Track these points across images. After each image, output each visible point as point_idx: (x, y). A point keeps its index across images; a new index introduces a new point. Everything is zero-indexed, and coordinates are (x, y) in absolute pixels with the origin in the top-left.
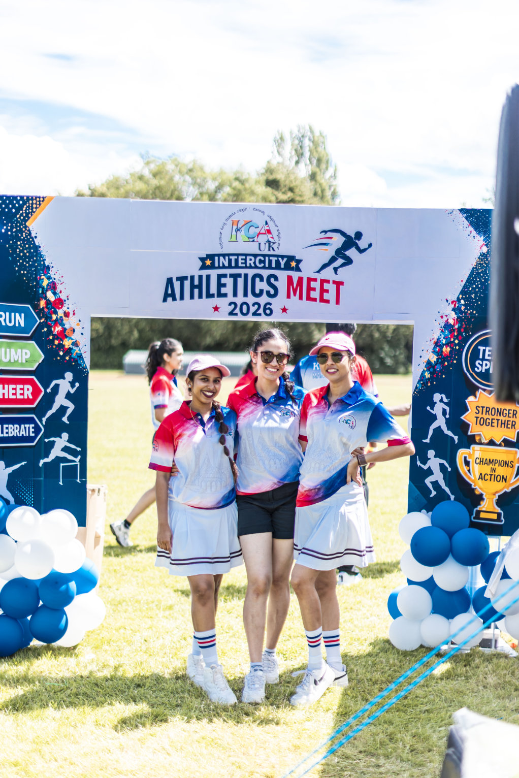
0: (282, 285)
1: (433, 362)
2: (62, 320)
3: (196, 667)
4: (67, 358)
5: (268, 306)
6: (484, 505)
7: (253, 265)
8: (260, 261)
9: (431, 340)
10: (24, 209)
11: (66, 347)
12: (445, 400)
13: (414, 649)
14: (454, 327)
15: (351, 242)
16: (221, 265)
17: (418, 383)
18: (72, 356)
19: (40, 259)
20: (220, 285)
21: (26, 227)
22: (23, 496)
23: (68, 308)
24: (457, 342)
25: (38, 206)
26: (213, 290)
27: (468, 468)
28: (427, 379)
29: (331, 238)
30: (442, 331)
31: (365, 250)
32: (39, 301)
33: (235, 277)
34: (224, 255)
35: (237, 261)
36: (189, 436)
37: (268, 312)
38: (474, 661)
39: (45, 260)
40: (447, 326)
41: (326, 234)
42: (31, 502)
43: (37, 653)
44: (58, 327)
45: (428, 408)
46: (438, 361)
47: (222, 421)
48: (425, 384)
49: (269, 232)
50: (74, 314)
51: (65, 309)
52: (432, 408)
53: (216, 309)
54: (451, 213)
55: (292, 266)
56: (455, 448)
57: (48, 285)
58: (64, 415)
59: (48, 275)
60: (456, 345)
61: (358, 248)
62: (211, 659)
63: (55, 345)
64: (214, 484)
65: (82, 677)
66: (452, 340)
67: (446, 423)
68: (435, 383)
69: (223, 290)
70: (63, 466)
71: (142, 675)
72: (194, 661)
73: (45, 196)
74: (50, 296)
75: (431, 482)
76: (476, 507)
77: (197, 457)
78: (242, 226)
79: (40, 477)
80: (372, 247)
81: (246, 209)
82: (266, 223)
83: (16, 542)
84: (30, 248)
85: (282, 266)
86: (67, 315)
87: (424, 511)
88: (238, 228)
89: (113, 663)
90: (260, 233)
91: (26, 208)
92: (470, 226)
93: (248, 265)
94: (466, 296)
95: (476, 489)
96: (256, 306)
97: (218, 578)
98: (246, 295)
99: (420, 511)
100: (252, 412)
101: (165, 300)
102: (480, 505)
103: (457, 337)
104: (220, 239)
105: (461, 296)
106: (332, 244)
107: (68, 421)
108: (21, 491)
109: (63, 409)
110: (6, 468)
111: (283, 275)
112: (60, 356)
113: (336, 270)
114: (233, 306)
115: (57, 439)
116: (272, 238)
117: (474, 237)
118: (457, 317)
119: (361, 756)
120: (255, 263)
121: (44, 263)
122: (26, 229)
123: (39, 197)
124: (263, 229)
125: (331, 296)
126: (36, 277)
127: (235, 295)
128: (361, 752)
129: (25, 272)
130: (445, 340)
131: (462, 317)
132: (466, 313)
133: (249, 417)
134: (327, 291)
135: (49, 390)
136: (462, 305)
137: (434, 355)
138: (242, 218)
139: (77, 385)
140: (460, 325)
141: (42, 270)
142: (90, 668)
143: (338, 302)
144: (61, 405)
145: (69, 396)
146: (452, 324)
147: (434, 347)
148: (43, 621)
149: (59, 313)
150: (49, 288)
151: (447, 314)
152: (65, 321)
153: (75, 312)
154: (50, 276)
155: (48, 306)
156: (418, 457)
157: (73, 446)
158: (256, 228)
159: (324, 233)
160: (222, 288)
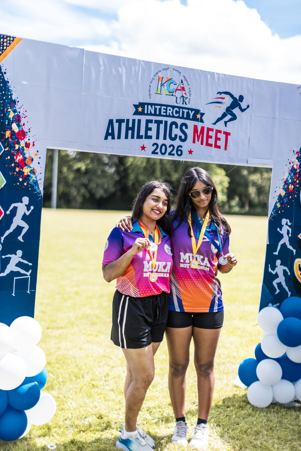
0: (190, 132)
1: (283, 196)
2: (23, 150)
4: (25, 184)
5: (180, 148)
7: (171, 115)
8: (177, 112)
9: (282, 180)
11: (25, 174)
12: (289, 224)
14: (297, 171)
15: (236, 102)
16: (149, 112)
17: (272, 211)
18: (29, 182)
19: (8, 93)
20: (148, 129)
23: (29, 140)
24: (298, 181)
25: (8, 45)
26: (142, 132)
28: (278, 208)
29: (224, 98)
30: (290, 173)
31: (245, 110)
32: (5, 131)
33: (159, 123)
34: (152, 105)
35: (160, 109)
37: (179, 153)
39: (12, 94)
40: (293, 170)
41: (220, 95)
44: (19, 156)
45: (278, 229)
46: (286, 195)
48: (276, 212)
49: (183, 89)
50: (34, 145)
51: (26, 140)
52: (281, 230)
53: (143, 148)
54: (299, 88)
55: (197, 118)
56: (294, 258)
57: (13, 118)
58: (20, 235)
59: (14, 108)
60: (297, 184)
61: (240, 108)
63: (16, 172)
66: (295, 180)
67: (289, 240)
68: (283, 211)
69: (149, 133)
70: (16, 279)
73: (14, 36)
74: (14, 126)
75: (277, 283)
78: (165, 82)
80: (250, 107)
81: (168, 68)
82: (182, 82)
85: (191, 117)
86: (27, 145)
87: (270, 304)
88: (163, 84)
90: (177, 89)
93: (168, 114)
96: (172, 148)
98: (165, 138)
101: (106, 138)
103: (298, 179)
104: (150, 91)
106: (224, 103)
107: (23, 240)
109: (19, 229)
111: (191, 124)
112: (19, 181)
113: (226, 123)
114: (155, 146)
115: (12, 256)
116: (185, 94)
120: (172, 113)
121: (11, 97)
123: (10, 37)
124: (180, 85)
125: (222, 143)
126: (4, 109)
127: (158, 138)
130: (291, 180)
134: (219, 139)
135: (8, 212)
137: (284, 191)
138: (165, 75)
139: (32, 208)
140: (300, 169)
141: (9, 104)
143: (226, 149)
144: (18, 225)
145: (25, 218)
146: (296, 169)
147: (284, 185)
149: (21, 143)
150: (14, 121)
151: (293, 161)
152: (26, 151)
153: (34, 143)
154: (16, 109)
155: (12, 137)
156: (269, 265)
157: (25, 262)
158: (174, 85)
159: (220, 94)
160: (148, 131)
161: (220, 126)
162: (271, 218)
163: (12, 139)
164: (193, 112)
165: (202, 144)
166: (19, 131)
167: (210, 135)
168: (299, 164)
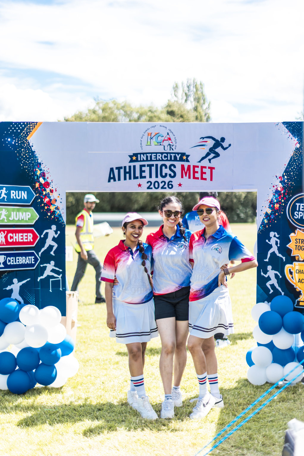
0: (178, 170)
1: (269, 214)
2: (49, 195)
3: (133, 398)
4: (53, 217)
5: (170, 183)
6: (302, 298)
7: (161, 159)
8: (165, 157)
9: (267, 201)
10: (25, 130)
11: (52, 210)
12: (277, 236)
13: (262, 384)
14: (281, 192)
15: (218, 143)
16: (142, 160)
17: (260, 226)
18: (55, 216)
19: (35, 159)
20: (142, 171)
21: (26, 140)
22: (29, 299)
23: (52, 187)
24: (283, 201)
25: (33, 128)
26: (138, 174)
27: (292, 276)
28: (265, 224)
29: (206, 142)
30: (274, 195)
31: (227, 148)
32: (35, 183)
33: (150, 166)
34: (143, 154)
35: (151, 157)
36: (124, 261)
37: (170, 186)
38: (299, 390)
39: (38, 159)
40: (277, 191)
42: (33, 302)
43: (39, 391)
44: (47, 199)
45: (267, 241)
46: (272, 213)
47: (143, 252)
48: (264, 226)
49: (170, 139)
50: (56, 191)
51: (50, 188)
52: (269, 241)
53: (140, 185)
54: (277, 125)
55: (184, 159)
56: (283, 264)
57: (40, 174)
58: (51, 250)
59: (40, 168)
60: (282, 203)
61: (223, 147)
62: (142, 393)
63: (45, 209)
64: (139, 289)
65: (66, 405)
66: (280, 200)
67: (278, 249)
68: (270, 226)
69: (143, 174)
70: (51, 281)
71: (101, 403)
72: (131, 395)
73: (37, 122)
74: (41, 180)
75: (270, 285)
76: (297, 299)
77: (129, 273)
78: (154, 136)
79: (39, 287)
80: (231, 146)
81: (156, 126)
82: (168, 134)
83: (25, 326)
84: (29, 153)
85: (178, 159)
86: (52, 191)
87: (266, 302)
88: (151, 138)
89: (84, 396)
90: (164, 140)
91: (26, 129)
92: (289, 132)
93: (158, 159)
94: (288, 174)
95: (297, 288)
96: (163, 183)
97: (144, 344)
98: (157, 176)
99: (264, 302)
100: (161, 246)
101: (109, 181)
102: (299, 297)
103: (283, 198)
104: (141, 144)
105: (284, 174)
106: (207, 145)
107: (54, 254)
108: (28, 296)
110: (18, 282)
111: (178, 164)
112: (48, 216)
113: (210, 160)
114: (149, 183)
115: (48, 265)
116: (172, 142)
117: (292, 138)
118: (283, 186)
119: (233, 449)
120: (162, 158)
121: (38, 161)
122: (26, 142)
123: (34, 123)
124: (166, 137)
125: (207, 176)
126: (33, 169)
127: (151, 177)
128: (232, 446)
129: (27, 167)
130: (276, 200)
131: (286, 186)
132: (288, 184)
133: (159, 249)
134: (205, 173)
135: (42, 236)
136: (286, 179)
137: (270, 209)
138: (154, 131)
139: (59, 232)
140: (284, 191)
141: (36, 166)
142: (70, 400)
143: (211, 180)
144: (50, 245)
145: (54, 239)
146: (280, 190)
147: (270, 205)
148: (42, 373)
149: (47, 190)
150: (41, 176)
151: (277, 185)
152: (51, 194)
153: (56, 190)
154: (41, 169)
155: (41, 187)
156: (261, 270)
157: (57, 269)
158: (162, 137)
159: (202, 139)
160: (143, 173)
161: (205, 163)
162: (259, 232)
163: (40, 188)
164: (180, 155)
165: (189, 177)
166: (45, 183)
167: (196, 170)
168: (282, 186)
